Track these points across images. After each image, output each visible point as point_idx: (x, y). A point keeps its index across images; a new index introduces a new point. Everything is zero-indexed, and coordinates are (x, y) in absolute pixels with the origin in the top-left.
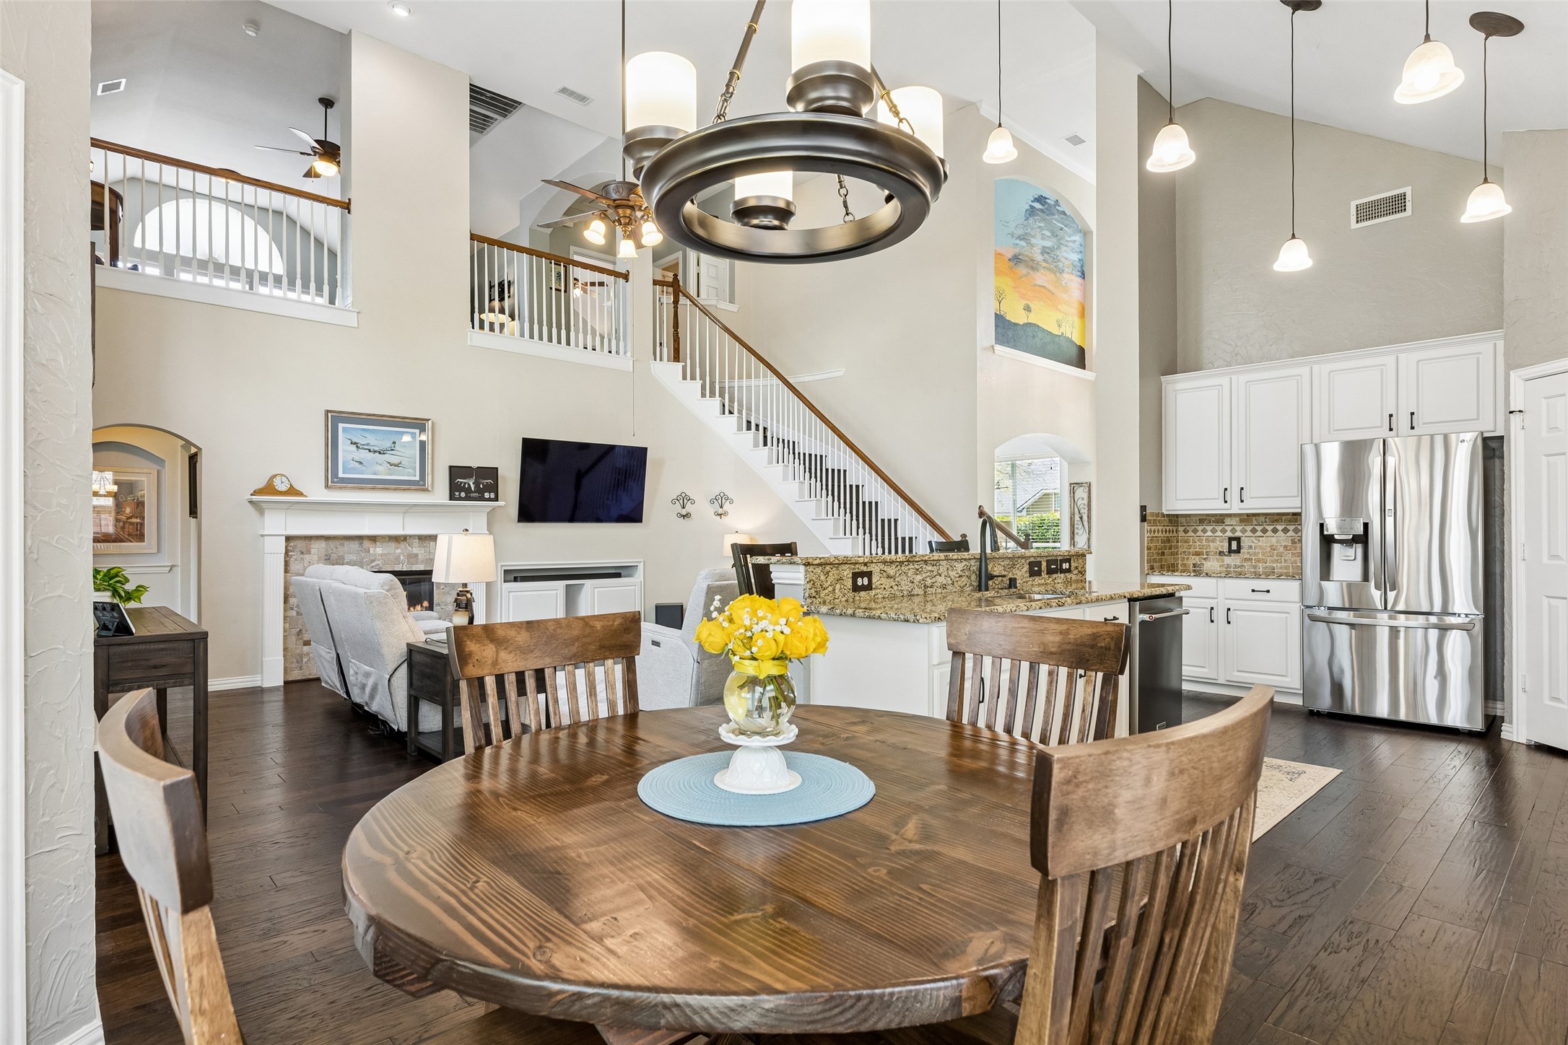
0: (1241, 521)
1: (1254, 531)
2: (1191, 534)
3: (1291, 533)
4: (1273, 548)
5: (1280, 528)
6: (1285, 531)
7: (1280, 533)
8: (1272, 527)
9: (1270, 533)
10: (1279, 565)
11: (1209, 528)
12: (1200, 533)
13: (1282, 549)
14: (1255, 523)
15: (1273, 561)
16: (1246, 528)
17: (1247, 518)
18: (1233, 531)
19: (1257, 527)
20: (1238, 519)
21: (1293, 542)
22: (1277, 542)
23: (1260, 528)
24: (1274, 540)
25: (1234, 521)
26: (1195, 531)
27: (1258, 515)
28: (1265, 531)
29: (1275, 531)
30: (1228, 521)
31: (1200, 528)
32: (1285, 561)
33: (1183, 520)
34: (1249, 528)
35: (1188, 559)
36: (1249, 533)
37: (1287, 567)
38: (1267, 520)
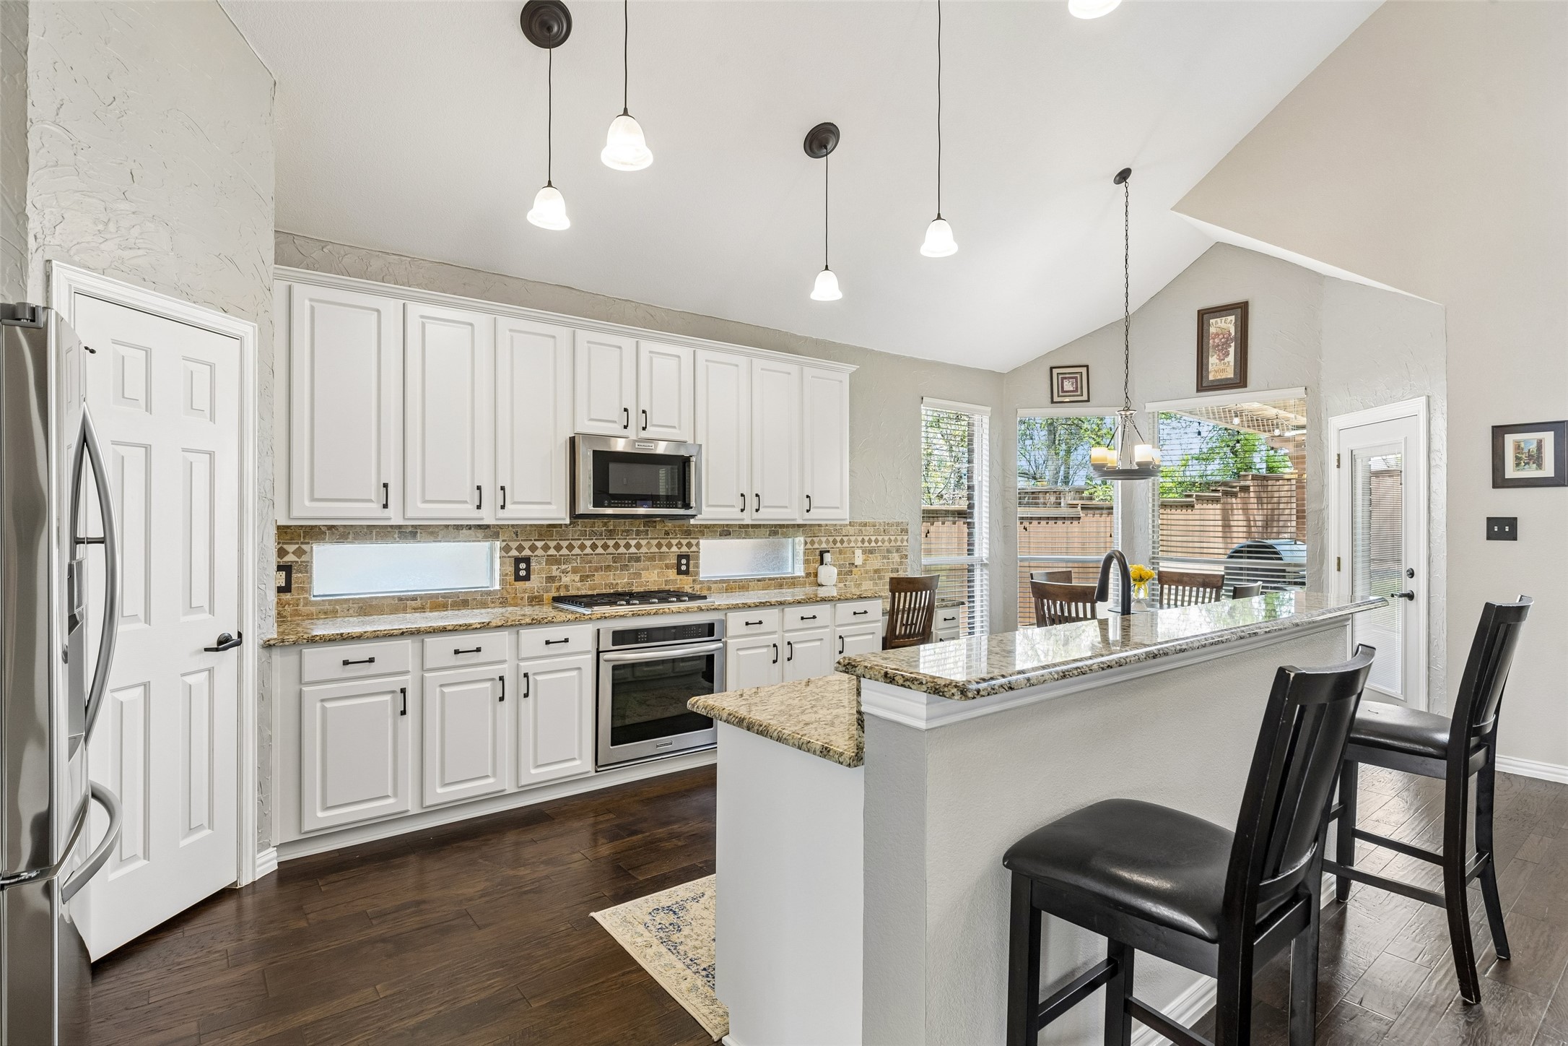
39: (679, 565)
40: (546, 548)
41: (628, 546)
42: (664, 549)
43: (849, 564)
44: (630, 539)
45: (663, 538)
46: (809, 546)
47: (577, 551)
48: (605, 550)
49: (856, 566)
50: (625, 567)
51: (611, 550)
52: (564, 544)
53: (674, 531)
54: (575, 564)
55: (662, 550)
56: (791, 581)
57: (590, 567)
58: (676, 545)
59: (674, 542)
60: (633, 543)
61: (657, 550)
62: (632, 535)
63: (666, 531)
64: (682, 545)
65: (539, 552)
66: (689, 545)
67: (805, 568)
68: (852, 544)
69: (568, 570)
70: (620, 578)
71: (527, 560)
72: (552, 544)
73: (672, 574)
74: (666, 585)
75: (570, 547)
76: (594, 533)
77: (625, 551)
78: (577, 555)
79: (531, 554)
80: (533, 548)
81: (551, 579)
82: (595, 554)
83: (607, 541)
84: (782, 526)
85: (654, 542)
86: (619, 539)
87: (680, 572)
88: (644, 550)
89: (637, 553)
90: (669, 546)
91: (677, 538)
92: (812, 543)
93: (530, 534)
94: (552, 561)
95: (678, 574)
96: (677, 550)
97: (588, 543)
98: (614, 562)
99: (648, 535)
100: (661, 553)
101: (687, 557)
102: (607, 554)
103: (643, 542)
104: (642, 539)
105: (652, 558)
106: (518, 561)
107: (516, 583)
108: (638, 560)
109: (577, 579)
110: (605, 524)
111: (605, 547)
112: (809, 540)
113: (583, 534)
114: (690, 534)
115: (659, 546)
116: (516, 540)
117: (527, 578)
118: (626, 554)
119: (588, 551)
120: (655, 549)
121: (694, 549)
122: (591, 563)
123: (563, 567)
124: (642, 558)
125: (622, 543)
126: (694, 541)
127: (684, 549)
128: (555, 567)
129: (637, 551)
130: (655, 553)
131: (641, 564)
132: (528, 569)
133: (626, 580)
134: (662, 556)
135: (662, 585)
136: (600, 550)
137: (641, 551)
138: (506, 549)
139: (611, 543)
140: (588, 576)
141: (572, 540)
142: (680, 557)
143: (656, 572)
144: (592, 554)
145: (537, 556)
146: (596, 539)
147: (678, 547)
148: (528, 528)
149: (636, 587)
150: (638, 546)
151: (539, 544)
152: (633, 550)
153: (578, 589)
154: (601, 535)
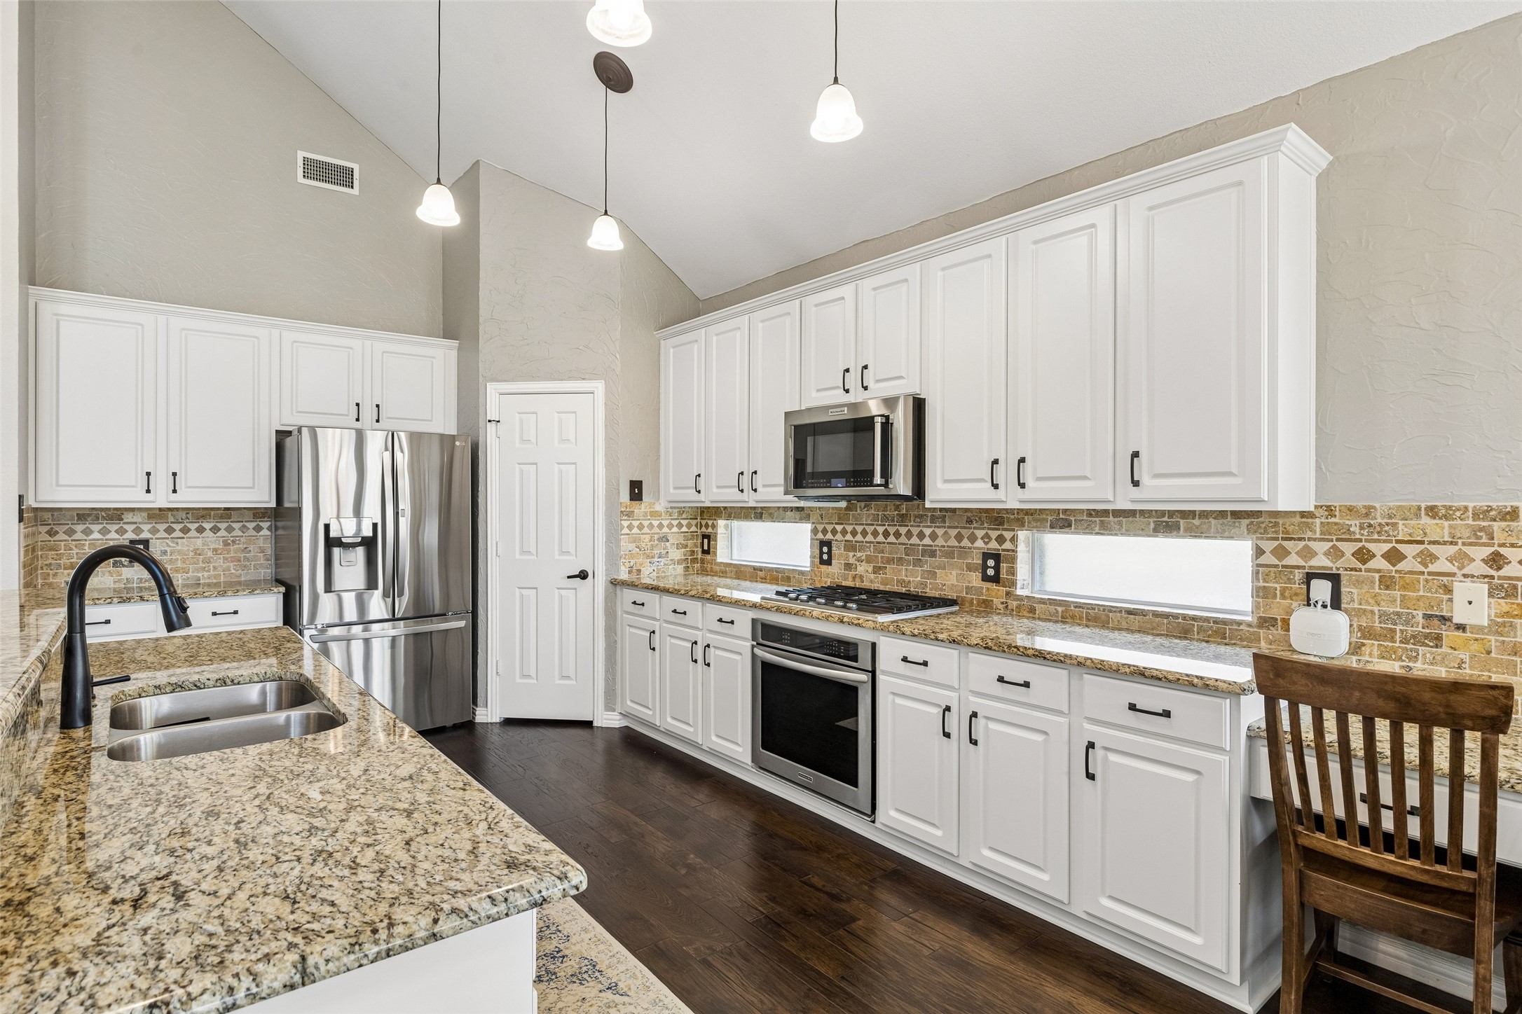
0: (150, 517)
1: (170, 530)
2: (61, 536)
3: (222, 533)
4: (197, 552)
5: (207, 526)
6: (215, 530)
7: (208, 533)
8: (196, 525)
9: (193, 533)
10: (206, 574)
11: (96, 528)
12: (78, 536)
13: (210, 554)
14: (171, 519)
15: (197, 570)
16: (158, 526)
17: (158, 515)
18: (138, 531)
19: (174, 526)
20: (145, 514)
21: (226, 544)
22: (204, 544)
23: (177, 527)
24: (199, 542)
25: (138, 518)
26: (70, 532)
27: (177, 509)
28: (185, 530)
29: (201, 530)
30: (128, 517)
31: (79, 528)
32: (215, 568)
33: (47, 515)
34: (162, 527)
35: (55, 575)
36: (162, 534)
37: (216, 577)
38: (190, 516)
39: (985, 567)
40: (844, 532)
41: (921, 536)
42: (966, 543)
43: (1427, 617)
44: (924, 526)
45: (965, 528)
46: (1268, 559)
47: (870, 538)
48: (897, 539)
49: (1461, 627)
50: (918, 562)
51: (903, 539)
52: (859, 529)
53: (980, 518)
54: (869, 553)
55: (962, 544)
56: (1215, 627)
57: (882, 557)
58: (982, 538)
59: (980, 533)
60: (928, 531)
61: (957, 544)
62: (926, 522)
63: (968, 517)
64: (990, 539)
65: (839, 536)
66: (1001, 540)
67: (1256, 606)
68: (1442, 566)
69: (863, 558)
70: (912, 575)
71: (828, 544)
72: (849, 528)
73: (975, 579)
74: (967, 594)
75: (864, 533)
76: (885, 518)
77: (918, 542)
78: (870, 542)
79: (832, 537)
80: (834, 532)
81: (848, 566)
82: (888, 543)
83: (899, 528)
84: (1185, 514)
85: (953, 532)
86: (912, 526)
87: (986, 578)
88: (940, 542)
89: (931, 546)
90: (973, 539)
91: (983, 529)
92: (1281, 552)
93: (831, 517)
94: (850, 547)
95: (983, 580)
96: (983, 545)
97: (881, 529)
98: (907, 555)
99: (945, 522)
100: (961, 547)
101: (997, 557)
102: (900, 544)
103: (940, 532)
104: (938, 527)
105: (949, 554)
106: (823, 543)
107: (822, 566)
108: (933, 554)
109: (870, 569)
110: (897, 508)
111: (897, 535)
112: (1268, 546)
113: (876, 518)
114: (1002, 524)
115: (959, 537)
116: (821, 523)
117: (829, 562)
118: (919, 545)
119: (881, 538)
120: (953, 542)
121: (1007, 545)
122: (883, 553)
123: (859, 554)
124: (938, 552)
125: (915, 531)
126: (1008, 535)
127: (994, 545)
128: (851, 554)
129: (931, 543)
130: (953, 547)
131: (938, 560)
132: (829, 553)
133: (919, 579)
134: (964, 552)
135: (962, 592)
136: (892, 539)
137: (936, 543)
138: (815, 531)
139: (903, 530)
140: (880, 567)
141: (866, 525)
142: (986, 556)
143: (954, 573)
144: (884, 543)
145: (836, 540)
146: (888, 525)
147: (984, 542)
148: (831, 511)
149: (931, 589)
150: (934, 537)
151: (839, 528)
152: (927, 541)
153: (871, 581)
154: (893, 521)
